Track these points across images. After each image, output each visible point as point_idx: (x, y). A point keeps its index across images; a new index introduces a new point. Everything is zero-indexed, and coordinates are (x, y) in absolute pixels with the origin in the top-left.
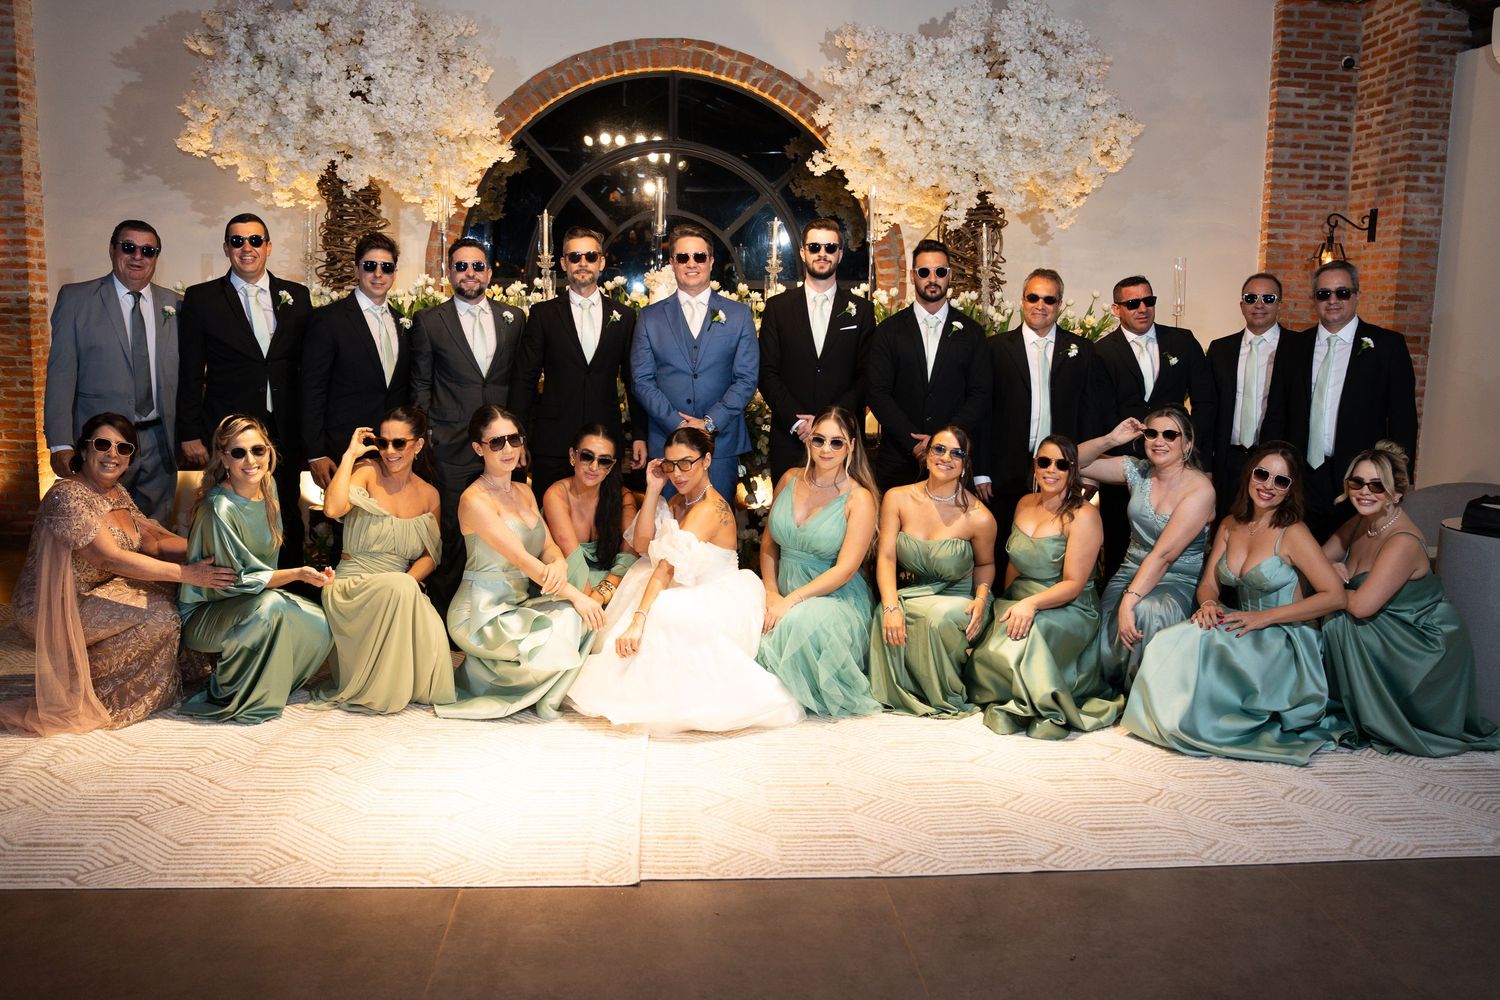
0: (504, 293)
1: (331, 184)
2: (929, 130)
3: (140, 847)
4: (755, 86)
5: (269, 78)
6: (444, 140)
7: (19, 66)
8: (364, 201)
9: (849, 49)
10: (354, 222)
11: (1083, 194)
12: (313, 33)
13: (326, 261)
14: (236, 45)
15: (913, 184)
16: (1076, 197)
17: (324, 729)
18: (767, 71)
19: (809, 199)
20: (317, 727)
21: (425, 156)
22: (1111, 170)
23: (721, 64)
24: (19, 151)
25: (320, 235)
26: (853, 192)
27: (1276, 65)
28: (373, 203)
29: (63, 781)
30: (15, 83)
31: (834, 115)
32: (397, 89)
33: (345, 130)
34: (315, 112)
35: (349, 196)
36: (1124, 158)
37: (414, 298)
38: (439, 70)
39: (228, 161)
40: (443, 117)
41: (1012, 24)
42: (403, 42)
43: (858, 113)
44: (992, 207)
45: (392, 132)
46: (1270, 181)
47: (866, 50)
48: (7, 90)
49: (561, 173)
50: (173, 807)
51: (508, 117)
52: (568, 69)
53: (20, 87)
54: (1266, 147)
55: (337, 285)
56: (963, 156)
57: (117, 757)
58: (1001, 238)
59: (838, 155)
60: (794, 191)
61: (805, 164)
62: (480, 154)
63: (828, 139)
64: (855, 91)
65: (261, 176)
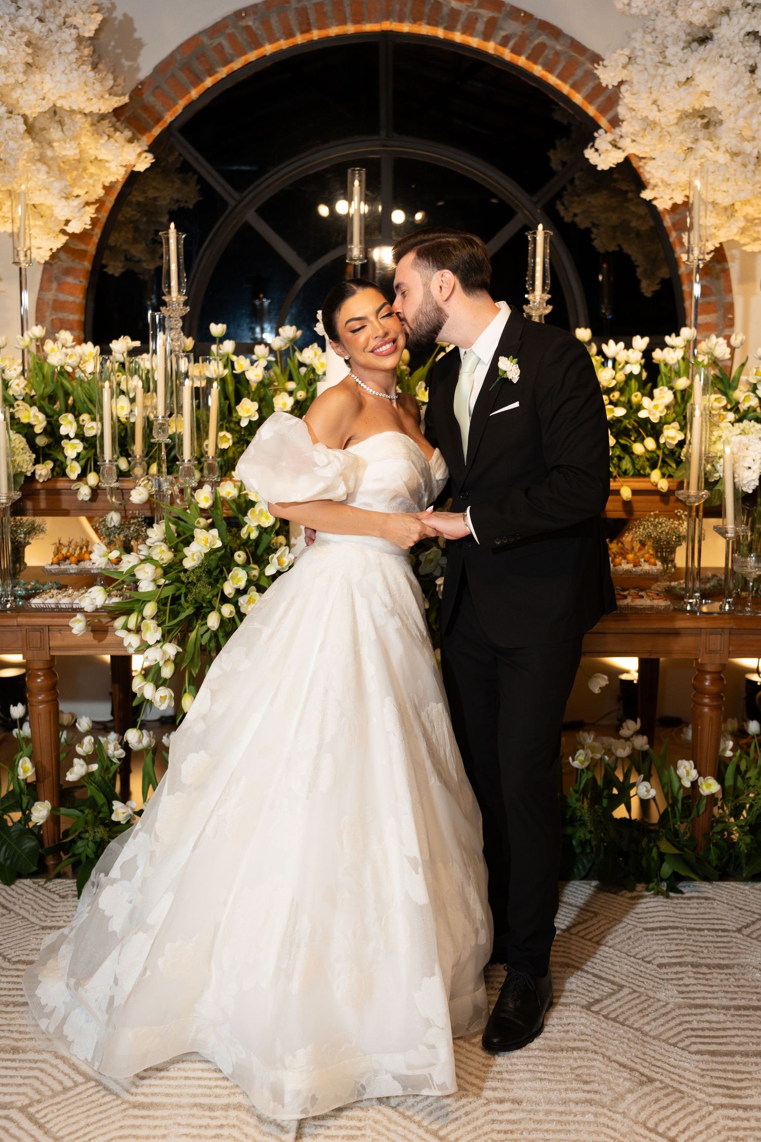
4: (505, 47)
18: (524, 23)
19: (582, 227)
23: (455, 15)
26: (655, 199)
31: (630, 67)
43: (674, 51)
49: (226, 191)
52: (230, 30)
59: (637, 128)
60: (562, 212)
61: (583, 154)
62: (96, 158)
63: (621, 110)
64: (668, 13)
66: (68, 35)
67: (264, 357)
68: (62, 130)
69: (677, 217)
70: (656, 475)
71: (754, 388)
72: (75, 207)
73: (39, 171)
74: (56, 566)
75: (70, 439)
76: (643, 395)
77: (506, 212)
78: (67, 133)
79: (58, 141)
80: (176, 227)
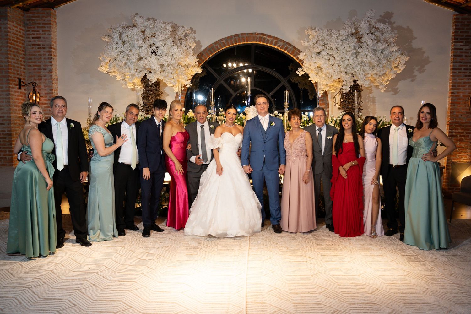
1: (145, 80)
2: (337, 60)
3: (81, 301)
4: (279, 47)
5: (126, 48)
6: (180, 66)
7: (52, 47)
8: (155, 86)
9: (310, 35)
10: (152, 93)
11: (388, 80)
12: (140, 34)
13: (143, 105)
14: (117, 38)
15: (332, 78)
16: (386, 81)
17: (141, 259)
18: (283, 42)
20: (138, 258)
21: (175, 71)
22: (398, 72)
23: (268, 40)
24: (51, 72)
25: (142, 97)
26: (311, 80)
27: (453, 36)
28: (158, 86)
29: (57, 276)
30: (51, 52)
31: (305, 56)
32: (166, 51)
33: (149, 64)
34: (140, 59)
35: (150, 84)
36: (403, 68)
38: (179, 44)
39: (114, 74)
40: (180, 59)
41: (365, 25)
42: (168, 36)
43: (314, 55)
44: (358, 85)
45: (164, 64)
46: (452, 74)
47: (316, 35)
48: (49, 54)
49: (217, 76)
50: (91, 286)
51: (201, 59)
52: (219, 43)
53: (52, 53)
54: (450, 63)
55: (146, 113)
56: (348, 69)
57: (75, 268)
58: (361, 95)
59: (307, 69)
60: (291, 81)
61: (296, 72)
62: (191, 71)
63: (303, 64)
64: (312, 48)
65: (124, 78)
66: (191, 49)
69: (316, 85)
71: (329, 123)
72: (189, 82)
76: (307, 124)
77: (279, 82)
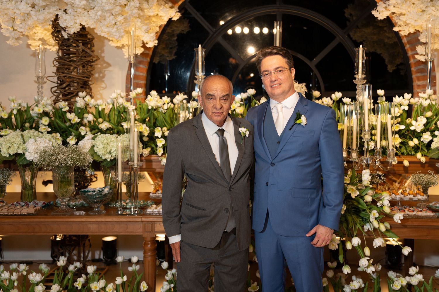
0: (172, 101)
8: (83, 45)
10: (75, 59)
13: (57, 83)
19: (359, 42)
25: (55, 66)
28: (89, 46)
35: (66, 37)
37: (111, 106)
49: (209, 28)
55: (63, 98)
61: (371, 13)
62: (157, 14)
65: (11, 25)
67: (239, 102)
68: (148, 5)
69: (410, 38)
70: (419, 155)
72: (152, 36)
73: (137, 21)
74: (155, 195)
75: (159, 138)
78: (150, 6)
79: (147, 9)
80: (201, 47)
